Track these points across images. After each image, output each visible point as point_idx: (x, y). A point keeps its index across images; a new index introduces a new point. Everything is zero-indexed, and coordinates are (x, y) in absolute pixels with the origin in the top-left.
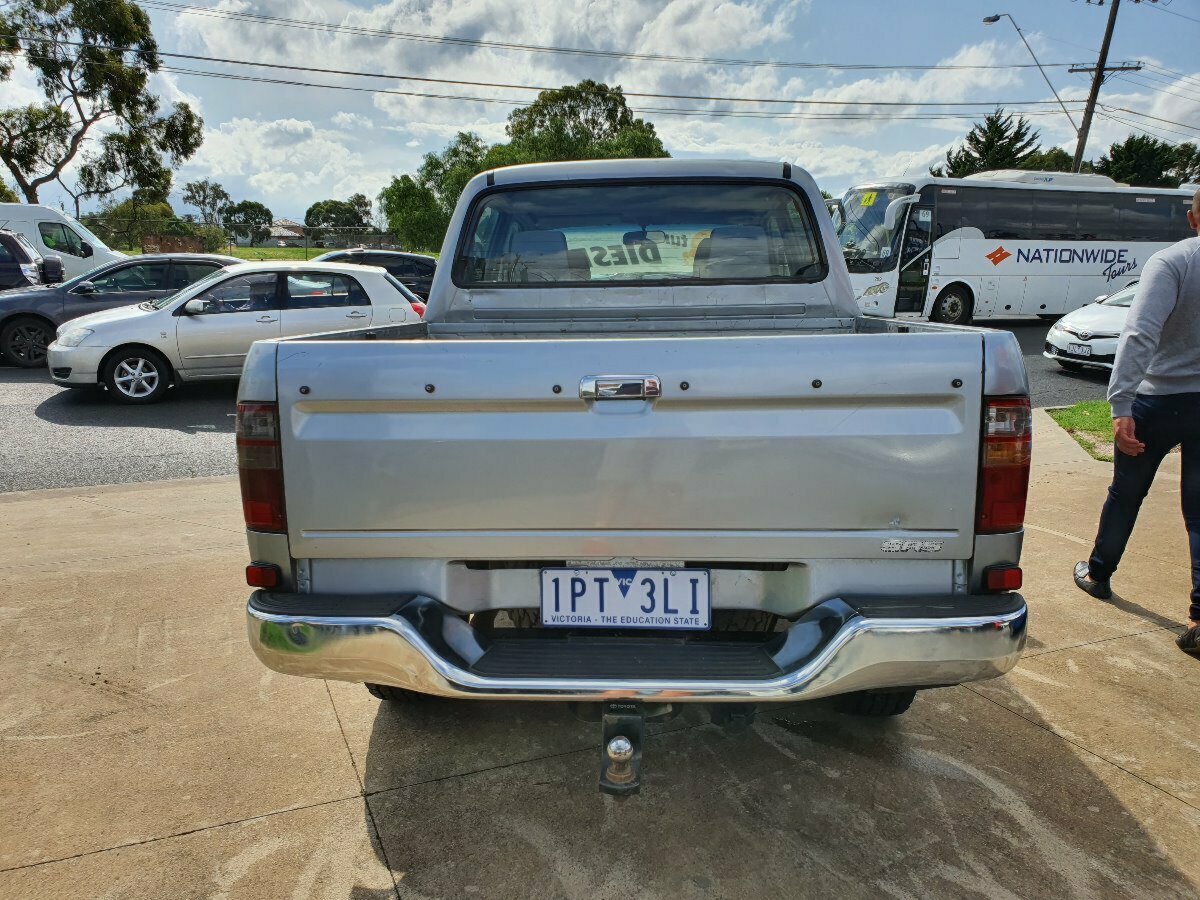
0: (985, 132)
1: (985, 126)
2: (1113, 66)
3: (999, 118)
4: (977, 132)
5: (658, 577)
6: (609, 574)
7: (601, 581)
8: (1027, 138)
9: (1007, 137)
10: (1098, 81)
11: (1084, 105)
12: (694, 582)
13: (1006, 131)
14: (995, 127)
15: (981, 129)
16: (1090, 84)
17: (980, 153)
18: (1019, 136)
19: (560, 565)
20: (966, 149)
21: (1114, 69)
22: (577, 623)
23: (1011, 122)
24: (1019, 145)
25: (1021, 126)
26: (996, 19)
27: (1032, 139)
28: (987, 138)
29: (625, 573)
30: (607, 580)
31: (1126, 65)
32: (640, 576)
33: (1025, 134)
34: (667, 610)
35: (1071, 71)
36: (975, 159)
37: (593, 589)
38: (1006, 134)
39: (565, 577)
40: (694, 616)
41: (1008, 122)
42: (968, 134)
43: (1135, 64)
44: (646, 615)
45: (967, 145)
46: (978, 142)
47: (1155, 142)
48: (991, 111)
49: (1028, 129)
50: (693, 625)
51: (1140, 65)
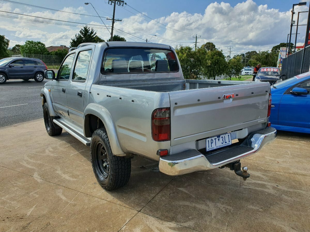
0: (84, 31)
1: (83, 29)
2: (116, 19)
3: (87, 27)
4: (82, 30)
5: (223, 136)
6: (216, 137)
7: (215, 139)
8: (94, 33)
9: (89, 33)
10: (113, 23)
11: (111, 28)
12: (228, 135)
13: (89, 31)
14: (86, 30)
15: (83, 30)
16: (112, 23)
17: (84, 36)
18: (92, 33)
19: (208, 138)
20: (80, 35)
21: (116, 20)
22: (212, 149)
23: (90, 29)
24: (92, 35)
25: (92, 30)
26: (88, 4)
27: (95, 34)
28: (85, 32)
29: (218, 136)
30: (216, 139)
31: (119, 20)
32: (221, 136)
33: (93, 32)
34: (225, 143)
35: (107, 19)
36: (83, 37)
37: (214, 141)
38: (89, 32)
39: (210, 139)
40: (229, 142)
41: (89, 29)
42: (80, 31)
43: (120, 20)
44: (222, 144)
45: (80, 33)
46: (83, 33)
47: (120, 37)
48: (85, 26)
49: (94, 31)
50: (229, 144)
51: (122, 20)
